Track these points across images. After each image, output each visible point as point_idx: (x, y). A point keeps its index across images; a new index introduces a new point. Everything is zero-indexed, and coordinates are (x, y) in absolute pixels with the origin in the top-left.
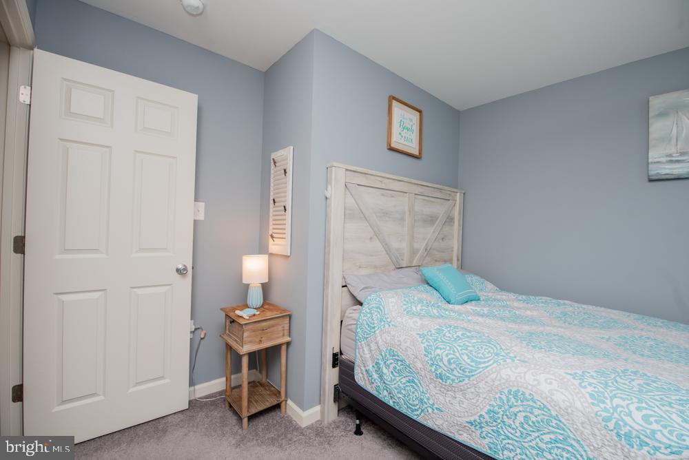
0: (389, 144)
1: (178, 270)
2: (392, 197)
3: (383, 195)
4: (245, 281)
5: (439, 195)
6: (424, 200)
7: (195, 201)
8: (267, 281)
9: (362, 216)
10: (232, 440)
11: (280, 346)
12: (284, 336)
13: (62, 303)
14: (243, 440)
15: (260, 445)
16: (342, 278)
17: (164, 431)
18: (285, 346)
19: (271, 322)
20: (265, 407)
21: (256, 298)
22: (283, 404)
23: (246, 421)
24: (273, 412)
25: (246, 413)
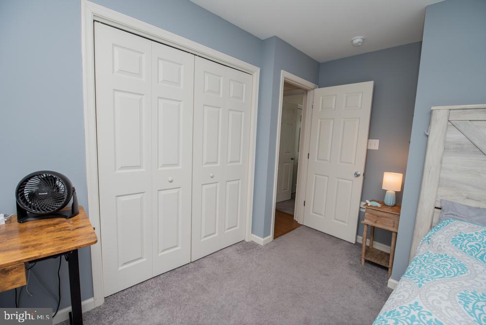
8: (399, 190)
10: (352, 262)
11: (391, 232)
12: (394, 227)
13: (316, 177)
14: (356, 265)
15: (357, 271)
16: (436, 201)
17: (338, 243)
18: (394, 234)
19: (385, 214)
20: (375, 262)
21: (390, 200)
22: (389, 269)
23: (363, 260)
24: (384, 271)
25: (363, 256)
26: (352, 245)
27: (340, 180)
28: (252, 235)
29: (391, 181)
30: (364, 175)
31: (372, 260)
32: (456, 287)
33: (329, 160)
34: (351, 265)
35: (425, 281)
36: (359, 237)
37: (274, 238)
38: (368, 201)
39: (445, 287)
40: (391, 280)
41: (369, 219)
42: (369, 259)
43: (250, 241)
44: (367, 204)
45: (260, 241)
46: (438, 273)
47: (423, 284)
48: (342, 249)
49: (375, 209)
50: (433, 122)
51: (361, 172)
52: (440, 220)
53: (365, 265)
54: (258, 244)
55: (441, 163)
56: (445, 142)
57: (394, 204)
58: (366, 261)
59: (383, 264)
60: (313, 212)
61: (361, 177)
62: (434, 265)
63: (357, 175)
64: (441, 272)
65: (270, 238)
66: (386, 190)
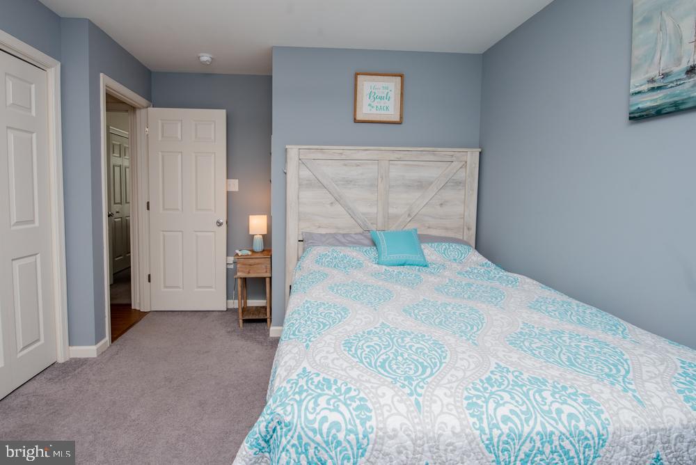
0: (355, 119)
1: (218, 222)
2: (358, 166)
3: (345, 165)
4: (251, 233)
5: (432, 158)
6: (406, 165)
7: (228, 178)
8: (266, 233)
9: (320, 184)
10: (229, 330)
11: (264, 278)
12: (266, 272)
13: (164, 236)
14: (234, 330)
15: (238, 335)
16: (299, 235)
17: (207, 317)
18: (268, 280)
19: (257, 261)
20: (254, 317)
21: (258, 245)
22: (268, 320)
23: (241, 321)
24: (263, 324)
25: (241, 317)
26: (224, 313)
27: (199, 234)
28: (71, 348)
29: (258, 224)
30: (227, 222)
31: (251, 317)
32: (341, 334)
33: (180, 208)
34: (229, 332)
35: (312, 339)
36: (229, 301)
37: (112, 341)
38: (237, 251)
39: (331, 339)
40: (272, 328)
41: (242, 271)
42: (247, 318)
43: (68, 359)
44: (237, 254)
45: (89, 351)
46: (325, 325)
47: (310, 344)
48: (213, 321)
49: (246, 257)
50: (288, 161)
51: (223, 220)
52: (304, 250)
53: (243, 326)
54: (88, 358)
55: (298, 198)
56: (299, 178)
57: (263, 248)
58: (245, 321)
59: (262, 317)
60: (165, 287)
61: (224, 225)
62: (320, 316)
63: (220, 224)
64: (328, 323)
65: (106, 343)
66: (253, 235)
